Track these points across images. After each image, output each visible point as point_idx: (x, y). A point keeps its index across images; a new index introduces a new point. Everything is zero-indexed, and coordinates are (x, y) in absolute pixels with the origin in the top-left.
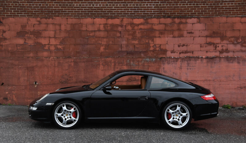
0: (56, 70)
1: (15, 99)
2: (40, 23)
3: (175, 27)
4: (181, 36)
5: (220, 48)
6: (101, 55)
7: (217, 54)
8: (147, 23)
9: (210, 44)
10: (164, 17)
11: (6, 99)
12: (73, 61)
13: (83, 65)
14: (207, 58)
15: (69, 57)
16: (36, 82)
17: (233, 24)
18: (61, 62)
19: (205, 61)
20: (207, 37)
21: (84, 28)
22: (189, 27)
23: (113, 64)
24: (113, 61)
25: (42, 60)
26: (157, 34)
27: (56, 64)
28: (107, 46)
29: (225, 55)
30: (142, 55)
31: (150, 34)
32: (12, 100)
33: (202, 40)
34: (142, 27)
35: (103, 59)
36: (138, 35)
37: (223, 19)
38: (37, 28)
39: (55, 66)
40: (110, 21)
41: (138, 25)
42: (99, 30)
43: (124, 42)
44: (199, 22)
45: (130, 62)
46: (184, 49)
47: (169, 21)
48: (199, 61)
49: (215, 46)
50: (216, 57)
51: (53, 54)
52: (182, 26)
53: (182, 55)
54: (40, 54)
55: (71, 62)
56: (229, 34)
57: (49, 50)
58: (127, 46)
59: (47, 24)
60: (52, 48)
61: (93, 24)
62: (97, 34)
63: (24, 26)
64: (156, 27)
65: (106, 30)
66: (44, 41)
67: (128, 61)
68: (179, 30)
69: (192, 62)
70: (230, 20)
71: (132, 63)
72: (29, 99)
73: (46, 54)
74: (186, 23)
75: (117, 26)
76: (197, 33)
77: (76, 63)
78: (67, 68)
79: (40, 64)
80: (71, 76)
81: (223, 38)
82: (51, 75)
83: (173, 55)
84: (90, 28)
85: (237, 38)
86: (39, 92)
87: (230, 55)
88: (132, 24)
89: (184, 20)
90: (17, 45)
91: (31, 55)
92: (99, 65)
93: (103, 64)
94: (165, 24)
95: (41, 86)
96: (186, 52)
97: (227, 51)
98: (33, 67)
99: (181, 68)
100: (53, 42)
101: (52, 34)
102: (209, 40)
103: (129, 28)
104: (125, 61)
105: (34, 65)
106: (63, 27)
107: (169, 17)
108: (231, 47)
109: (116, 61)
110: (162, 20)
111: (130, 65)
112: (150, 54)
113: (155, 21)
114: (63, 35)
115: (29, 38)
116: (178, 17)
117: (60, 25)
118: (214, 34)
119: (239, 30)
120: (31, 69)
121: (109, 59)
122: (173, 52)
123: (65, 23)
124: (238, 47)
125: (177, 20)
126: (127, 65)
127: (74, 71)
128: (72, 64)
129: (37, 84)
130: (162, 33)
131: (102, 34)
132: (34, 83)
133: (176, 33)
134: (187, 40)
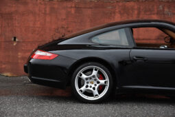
0: (48, 19)
12: (73, 6)
13: (88, 12)
16: (15, 38)
18: (56, 6)
23: (136, 12)
24: (136, 7)
27: (48, 9)
35: (121, 4)
39: (45, 14)
45: (164, 8)
55: (72, 7)
67: (161, 6)
71: (166, 10)
72: (4, 64)
77: (78, 9)
78: (64, 17)
80: (70, 29)
82: (39, 28)
86: (19, 54)
92: (114, 13)
93: (120, 12)
95: (24, 44)
98: (10, 14)
104: (155, 7)
105: (13, 9)
109: (142, 8)
111: (164, 14)
120: (7, 17)
121: (131, 4)
126: (157, 14)
127: (75, 22)
128: (73, 11)
129: (17, 40)
132: (13, 39)
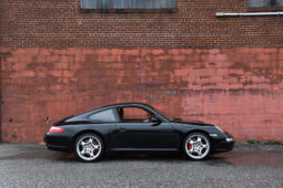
0: (70, 104)
1: (24, 137)
2: (52, 54)
3: (197, 58)
4: (203, 67)
5: (243, 80)
6: (119, 88)
7: (241, 86)
8: (167, 54)
9: (233, 75)
10: (185, 47)
11: (14, 136)
13: (99, 98)
14: (230, 90)
15: (84, 91)
17: (256, 55)
18: (76, 95)
19: (228, 93)
20: (229, 68)
21: (100, 60)
22: (211, 57)
23: (131, 98)
24: (131, 94)
25: (55, 94)
26: (178, 65)
27: (70, 97)
28: (125, 79)
29: (248, 86)
30: (162, 88)
31: (170, 65)
32: (22, 138)
33: (225, 72)
34: (162, 58)
35: (121, 93)
36: (158, 66)
37: (246, 50)
38: (49, 59)
39: (68, 101)
40: (128, 52)
41: (157, 56)
42: (116, 62)
43: (143, 74)
44: (221, 53)
45: (149, 95)
46: (207, 80)
47: (190, 51)
48: (222, 94)
49: (239, 77)
50: (240, 89)
51: (67, 87)
52: (203, 57)
53: (204, 88)
54: (52, 88)
55: (87, 95)
56: (252, 65)
57: (62, 83)
58: (146, 78)
59: (60, 55)
60: (66, 81)
61: (110, 55)
62: (114, 65)
63: (35, 58)
64: (177, 58)
65: (123, 62)
66: (56, 74)
67: (147, 94)
68: (201, 61)
69: (215, 94)
70: (253, 50)
71: (151, 96)
73: (58, 87)
74: (208, 53)
75: (136, 57)
76: (219, 65)
77: (91, 96)
78: (82, 102)
79: (52, 98)
81: (246, 69)
83: (195, 88)
84: (107, 59)
85: (261, 70)
87: (254, 86)
88: (151, 55)
89: (205, 51)
90: (27, 78)
91: (43, 88)
93: (120, 98)
94: (186, 55)
96: (209, 84)
97: (251, 83)
98: (44, 102)
99: (203, 101)
100: (67, 74)
101: (65, 66)
102: (232, 71)
103: (148, 59)
104: (144, 94)
105: (46, 99)
106: (77, 59)
107: (190, 47)
108: (255, 79)
109: (135, 95)
110: (183, 51)
112: (170, 86)
113: (175, 51)
114: (77, 67)
115: (41, 70)
116: (200, 48)
117: (74, 56)
118: (237, 65)
119: (263, 61)
120: (42, 104)
121: (128, 92)
122: (194, 84)
123: (79, 54)
124: (262, 78)
125: (198, 51)
126: (146, 98)
128: (88, 98)
130: (183, 64)
131: (119, 66)
132: (46, 119)
133: (198, 65)
134: (209, 71)
